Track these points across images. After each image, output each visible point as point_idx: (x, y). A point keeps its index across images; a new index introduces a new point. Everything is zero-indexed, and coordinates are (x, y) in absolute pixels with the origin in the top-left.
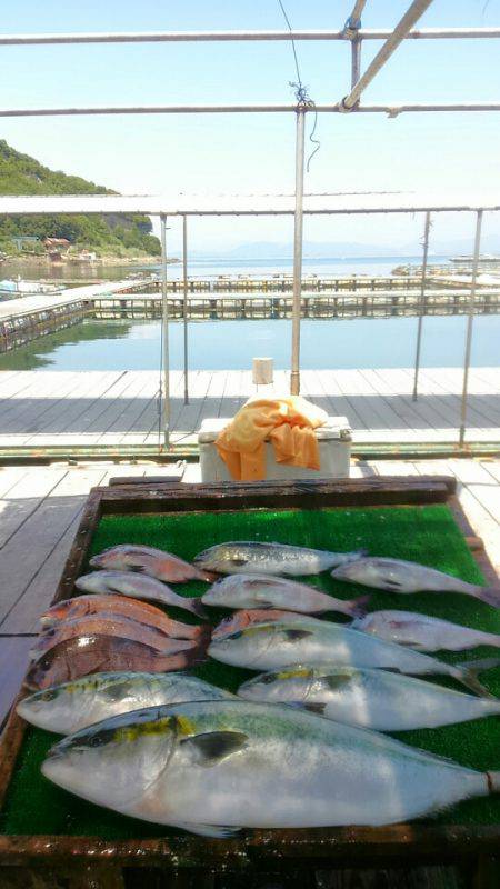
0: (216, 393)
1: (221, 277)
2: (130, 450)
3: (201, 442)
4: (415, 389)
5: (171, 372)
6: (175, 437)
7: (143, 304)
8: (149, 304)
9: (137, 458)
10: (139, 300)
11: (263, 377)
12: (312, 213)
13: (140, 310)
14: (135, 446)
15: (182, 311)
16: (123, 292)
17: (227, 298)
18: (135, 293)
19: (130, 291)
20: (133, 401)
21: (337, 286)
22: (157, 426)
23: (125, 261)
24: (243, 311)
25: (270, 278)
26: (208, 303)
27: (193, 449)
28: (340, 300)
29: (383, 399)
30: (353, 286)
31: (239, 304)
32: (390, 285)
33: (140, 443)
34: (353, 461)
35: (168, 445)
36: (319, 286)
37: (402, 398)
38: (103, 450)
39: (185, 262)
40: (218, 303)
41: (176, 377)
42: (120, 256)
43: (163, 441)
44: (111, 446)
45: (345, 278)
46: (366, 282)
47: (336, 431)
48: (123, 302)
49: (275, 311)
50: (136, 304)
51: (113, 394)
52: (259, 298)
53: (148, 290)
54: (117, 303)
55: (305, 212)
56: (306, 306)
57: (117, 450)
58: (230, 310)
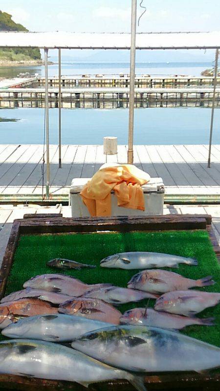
0: (79, 160)
1: (84, 76)
2: (24, 198)
3: (72, 193)
4: (209, 159)
5: (50, 146)
6: (52, 190)
7: (29, 95)
8: (33, 95)
9: (28, 203)
10: (26, 92)
11: (110, 150)
12: (141, 49)
13: (27, 99)
14: (27, 195)
15: (57, 100)
16: (15, 87)
17: (88, 91)
18: (24, 87)
19: (21, 86)
20: (25, 165)
21: (164, 83)
22: (41, 182)
23: (15, 63)
24: (98, 101)
25: (117, 78)
26: (74, 95)
27: (64, 198)
28: (165, 95)
29: (188, 165)
30: (176, 83)
31: (96, 96)
32: (201, 83)
33: (31, 193)
34: (165, 206)
35: (48, 194)
36: (151, 84)
37: (200, 165)
38: (7, 198)
39: (60, 64)
40: (81, 96)
41: (53, 148)
42: (12, 60)
43: (45, 192)
44: (12, 195)
45: (169, 77)
46: (183, 81)
47: (154, 187)
48: (16, 93)
49: (120, 101)
50: (25, 95)
51: (12, 160)
52: (109, 91)
53: (33, 85)
54: (12, 95)
55: (137, 48)
56: (142, 98)
57: (16, 198)
58: (89, 100)
